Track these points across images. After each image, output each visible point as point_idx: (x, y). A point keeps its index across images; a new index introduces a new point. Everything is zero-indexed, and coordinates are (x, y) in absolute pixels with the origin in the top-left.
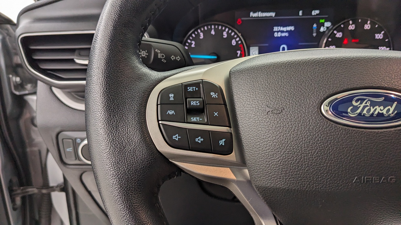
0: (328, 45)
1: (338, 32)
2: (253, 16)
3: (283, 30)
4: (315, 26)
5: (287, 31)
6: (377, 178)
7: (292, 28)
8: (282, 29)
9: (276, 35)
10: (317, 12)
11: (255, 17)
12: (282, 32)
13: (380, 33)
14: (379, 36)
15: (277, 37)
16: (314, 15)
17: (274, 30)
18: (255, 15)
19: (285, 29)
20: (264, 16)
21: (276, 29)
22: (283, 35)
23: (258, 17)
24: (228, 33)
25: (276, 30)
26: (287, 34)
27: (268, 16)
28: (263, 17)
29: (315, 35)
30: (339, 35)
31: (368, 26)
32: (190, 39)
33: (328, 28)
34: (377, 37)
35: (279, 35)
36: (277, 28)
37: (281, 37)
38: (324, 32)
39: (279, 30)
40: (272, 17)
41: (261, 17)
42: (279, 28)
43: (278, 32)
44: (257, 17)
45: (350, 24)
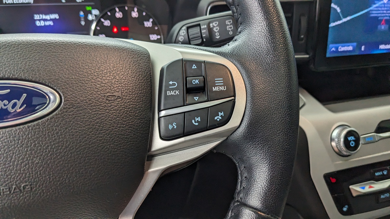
0: (96, 33)
1: (105, 19)
2: (7, 3)
3: (47, 18)
4: (82, 13)
5: (51, 20)
6: (6, 189)
7: (56, 16)
8: (44, 17)
9: (38, 24)
11: (9, 4)
12: (45, 20)
13: (149, 21)
14: (148, 24)
15: (40, 26)
16: (79, 2)
17: (36, 18)
18: (10, 1)
19: (48, 17)
20: (20, 2)
21: (36, 17)
22: (48, 23)
23: (14, 4)
25: (38, 18)
26: (51, 23)
27: (26, 2)
28: (19, 4)
29: (83, 23)
30: (107, 23)
31: (136, 14)
34: (146, 25)
35: (43, 23)
36: (38, 16)
37: (45, 26)
38: (92, 20)
39: (41, 18)
40: (30, 3)
41: (17, 4)
42: (41, 16)
43: (39, 20)
44: (11, 4)
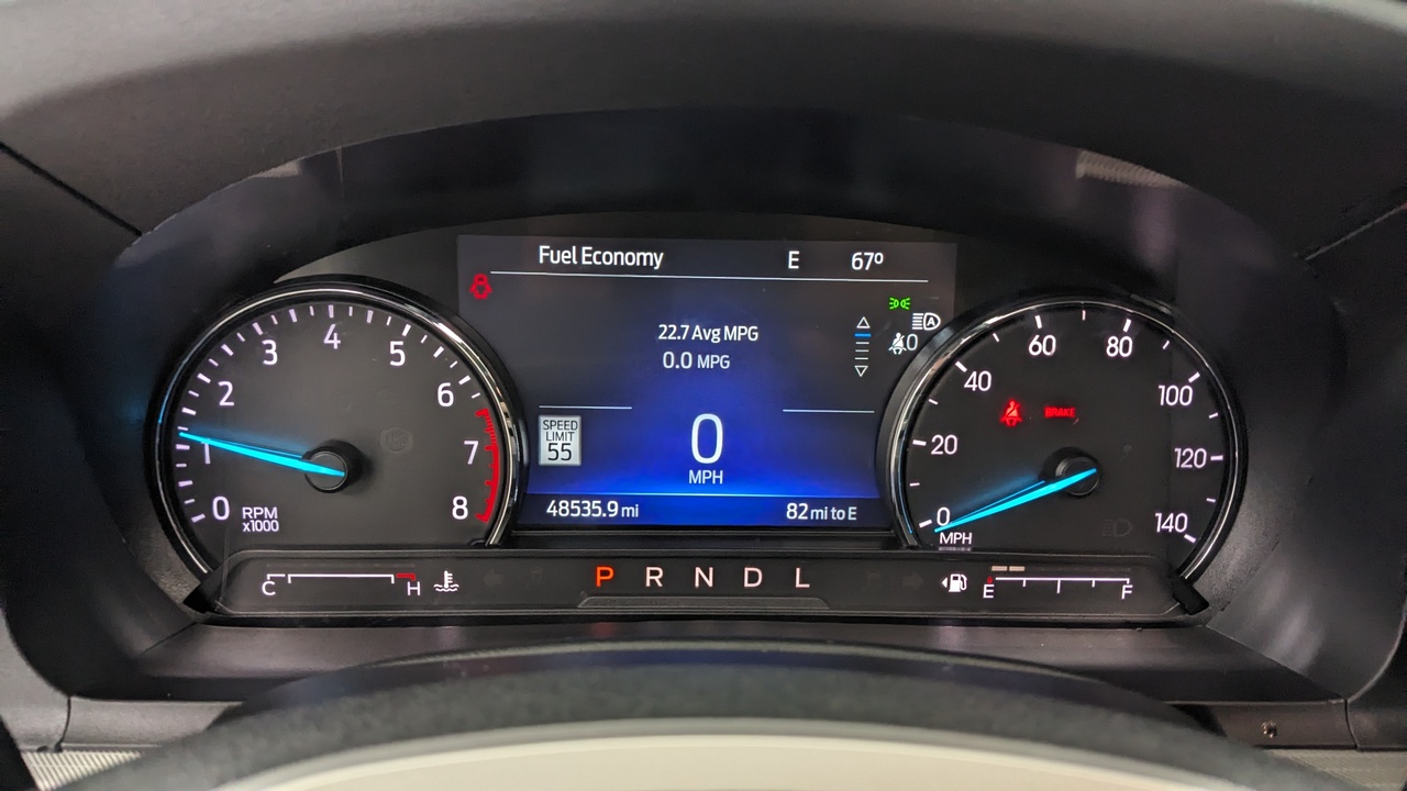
1: (974, 366)
2: (555, 262)
3: (706, 339)
4: (864, 324)
5: (724, 347)
7: (750, 331)
8: (698, 332)
9: (668, 360)
10: (876, 257)
11: (561, 268)
12: (704, 348)
13: (1181, 382)
14: (1176, 393)
16: (862, 274)
17: (661, 337)
18: (565, 257)
19: (716, 334)
20: (607, 265)
21: (667, 332)
22: (706, 362)
23: (580, 267)
24: (410, 344)
25: (673, 339)
26: (723, 361)
27: (631, 264)
28: (603, 269)
29: (861, 370)
30: (980, 380)
31: (1126, 345)
32: (209, 371)
33: (927, 338)
34: (1164, 399)
35: (686, 361)
36: (675, 327)
37: (693, 372)
38: (909, 357)
39: (684, 337)
40: (649, 269)
41: (593, 268)
42: (687, 327)
43: (678, 347)
44: (571, 268)
45: (1033, 331)
